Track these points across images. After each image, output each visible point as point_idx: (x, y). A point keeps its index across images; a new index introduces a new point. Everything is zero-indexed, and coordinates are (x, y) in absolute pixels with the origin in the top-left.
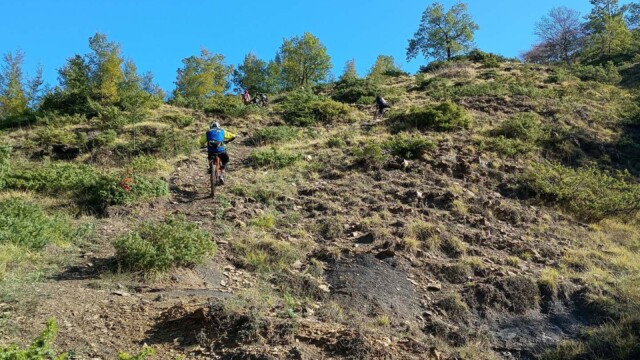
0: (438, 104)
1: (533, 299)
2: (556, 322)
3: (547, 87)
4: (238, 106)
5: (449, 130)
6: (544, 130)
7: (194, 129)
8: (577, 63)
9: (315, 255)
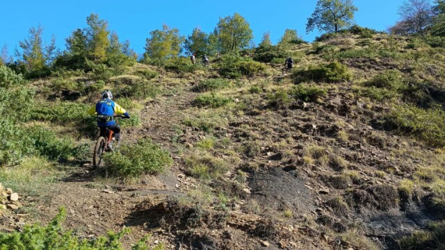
0: (328, 63)
1: (394, 201)
2: (411, 218)
3: (406, 52)
4: (188, 65)
5: (336, 82)
6: (404, 82)
7: (157, 80)
8: (429, 34)
9: (240, 168)
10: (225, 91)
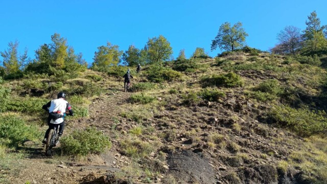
0: (226, 73)
1: (274, 176)
3: (282, 66)
5: (232, 87)
6: (281, 88)
7: (102, 82)
8: (299, 54)
9: (162, 149)
10: (151, 91)
